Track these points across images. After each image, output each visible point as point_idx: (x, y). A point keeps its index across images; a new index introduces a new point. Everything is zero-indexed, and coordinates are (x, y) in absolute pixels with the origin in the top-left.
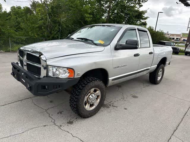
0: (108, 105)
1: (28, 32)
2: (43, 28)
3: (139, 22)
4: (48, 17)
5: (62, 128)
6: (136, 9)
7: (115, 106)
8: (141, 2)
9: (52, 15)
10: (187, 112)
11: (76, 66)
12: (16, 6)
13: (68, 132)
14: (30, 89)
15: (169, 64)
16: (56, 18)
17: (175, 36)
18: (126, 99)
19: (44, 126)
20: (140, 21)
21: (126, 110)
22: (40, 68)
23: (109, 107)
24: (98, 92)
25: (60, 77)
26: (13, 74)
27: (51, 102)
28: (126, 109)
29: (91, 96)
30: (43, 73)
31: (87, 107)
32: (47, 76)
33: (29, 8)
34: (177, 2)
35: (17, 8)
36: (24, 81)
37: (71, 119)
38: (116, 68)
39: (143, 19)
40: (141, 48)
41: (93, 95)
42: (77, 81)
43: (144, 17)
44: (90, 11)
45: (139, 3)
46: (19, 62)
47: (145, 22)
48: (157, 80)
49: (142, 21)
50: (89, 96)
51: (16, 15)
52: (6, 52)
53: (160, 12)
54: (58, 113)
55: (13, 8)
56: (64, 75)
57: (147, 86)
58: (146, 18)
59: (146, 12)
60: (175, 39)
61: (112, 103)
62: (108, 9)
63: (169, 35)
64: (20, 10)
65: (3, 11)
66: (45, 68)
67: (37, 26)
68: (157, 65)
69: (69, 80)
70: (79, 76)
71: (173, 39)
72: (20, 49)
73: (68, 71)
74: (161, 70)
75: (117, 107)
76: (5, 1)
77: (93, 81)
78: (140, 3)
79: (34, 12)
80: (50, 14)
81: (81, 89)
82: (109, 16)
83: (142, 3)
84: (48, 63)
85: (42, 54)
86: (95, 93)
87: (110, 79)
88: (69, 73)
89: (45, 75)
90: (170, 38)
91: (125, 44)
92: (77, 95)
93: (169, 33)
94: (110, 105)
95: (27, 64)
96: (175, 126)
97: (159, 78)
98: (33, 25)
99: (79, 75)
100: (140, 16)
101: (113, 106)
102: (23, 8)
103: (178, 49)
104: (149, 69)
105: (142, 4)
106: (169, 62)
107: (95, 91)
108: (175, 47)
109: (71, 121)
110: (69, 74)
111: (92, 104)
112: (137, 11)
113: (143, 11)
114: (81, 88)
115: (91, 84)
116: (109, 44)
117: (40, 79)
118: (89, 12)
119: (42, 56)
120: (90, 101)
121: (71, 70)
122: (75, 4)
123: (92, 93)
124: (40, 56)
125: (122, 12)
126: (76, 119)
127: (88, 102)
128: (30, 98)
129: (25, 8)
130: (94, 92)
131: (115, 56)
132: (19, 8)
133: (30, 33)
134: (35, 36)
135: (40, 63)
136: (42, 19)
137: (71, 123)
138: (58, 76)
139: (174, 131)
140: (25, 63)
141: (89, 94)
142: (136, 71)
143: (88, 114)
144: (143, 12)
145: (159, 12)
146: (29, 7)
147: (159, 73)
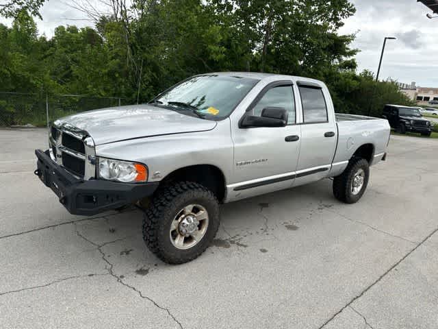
0: (228, 241)
1: (85, 85)
2: (117, 75)
3: (336, 60)
4: (129, 52)
5: (125, 281)
6: (330, 31)
7: (242, 245)
8: (340, 17)
9: (139, 48)
10: (398, 264)
11: (152, 160)
12: (66, 27)
13: (134, 289)
14: (64, 201)
15: (383, 159)
16: (146, 55)
17: (431, 92)
18: (270, 232)
19: (90, 275)
20: (340, 60)
21: (263, 254)
22: (83, 162)
23: (229, 247)
24: (203, 214)
25: (119, 179)
26: (39, 173)
27: (113, 231)
28: (264, 251)
29: (185, 221)
30: (89, 171)
31: (179, 243)
32: (97, 177)
33: (93, 30)
34: (427, 15)
35: (68, 30)
36: (57, 186)
37: (145, 266)
38: (241, 164)
39: (346, 54)
40: (304, 123)
41: (191, 218)
42: (155, 188)
43: (348, 49)
44: (221, 38)
45: (336, 19)
46: (51, 150)
47: (353, 60)
48: (349, 193)
49: (344, 58)
50: (183, 219)
51: (64, 47)
52: (38, 127)
53: (389, 38)
54: (122, 254)
55: (60, 30)
56: (129, 176)
57: (326, 206)
58: (353, 53)
59: (353, 37)
60: (431, 99)
61: (238, 238)
62: (265, 33)
63: (417, 90)
64: (74, 34)
65: (38, 37)
66: (93, 163)
67: (106, 71)
68: (347, 162)
69: (137, 187)
70: (160, 180)
71: (427, 99)
72: (54, 124)
73: (134, 167)
74: (360, 171)
75: (245, 246)
76: (42, 19)
77: (190, 190)
78: (338, 19)
79: (104, 39)
80: (132, 46)
81: (164, 206)
82: (267, 49)
83: (342, 18)
84: (99, 151)
85: (88, 136)
86: (196, 215)
87: (228, 186)
88: (137, 172)
89: (93, 176)
90: (418, 97)
91: (260, 115)
92: (154, 216)
93: (416, 85)
94: (233, 242)
95: (63, 153)
96: (360, 290)
97: (357, 190)
98: (97, 70)
99: (159, 177)
100: (338, 46)
101: (238, 244)
102: (81, 31)
103: (430, 125)
104: (326, 169)
105: (343, 20)
106: (383, 154)
107: (196, 210)
108: (423, 119)
109: (145, 268)
110: (137, 174)
111: (187, 235)
112: (333, 36)
113: (345, 36)
114: (164, 203)
115: (186, 196)
116: (228, 116)
117: (82, 182)
118: (219, 41)
119: (86, 139)
120: (184, 231)
121: (142, 166)
122: (188, 23)
123: (189, 215)
124: (84, 138)
125: (298, 38)
126: (156, 265)
127: (180, 232)
128: (73, 222)
129: (85, 30)
130: (193, 211)
131: (243, 140)
132: (73, 30)
133: (89, 86)
134: (100, 94)
135: (83, 151)
136: (116, 56)
137: (142, 272)
138: (115, 178)
139: (354, 299)
140: (59, 152)
141: (183, 216)
142: (293, 173)
143: (179, 257)
144: (347, 39)
145: (386, 38)
146: (94, 27)
147: (356, 179)
